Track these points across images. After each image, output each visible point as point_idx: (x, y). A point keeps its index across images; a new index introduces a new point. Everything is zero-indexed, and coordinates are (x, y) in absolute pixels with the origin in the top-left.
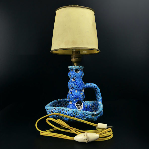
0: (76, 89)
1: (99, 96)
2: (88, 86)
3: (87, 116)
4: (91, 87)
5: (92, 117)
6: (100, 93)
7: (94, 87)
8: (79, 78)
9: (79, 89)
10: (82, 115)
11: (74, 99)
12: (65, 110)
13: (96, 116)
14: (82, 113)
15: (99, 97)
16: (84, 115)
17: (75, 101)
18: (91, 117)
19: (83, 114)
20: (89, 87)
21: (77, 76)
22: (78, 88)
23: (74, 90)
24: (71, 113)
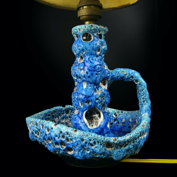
0: (84, 81)
1: (143, 98)
2: (116, 76)
3: (92, 145)
4: (124, 77)
5: (105, 150)
6: (147, 93)
7: (132, 77)
8: (91, 54)
9: (90, 80)
10: (79, 143)
11: (80, 104)
12: (46, 127)
13: (117, 148)
14: (80, 137)
15: (144, 102)
16: (84, 142)
17: (82, 107)
18: (103, 150)
19: (83, 140)
20: (118, 77)
21: (86, 49)
22: (89, 77)
23: (80, 83)
24: (56, 136)
